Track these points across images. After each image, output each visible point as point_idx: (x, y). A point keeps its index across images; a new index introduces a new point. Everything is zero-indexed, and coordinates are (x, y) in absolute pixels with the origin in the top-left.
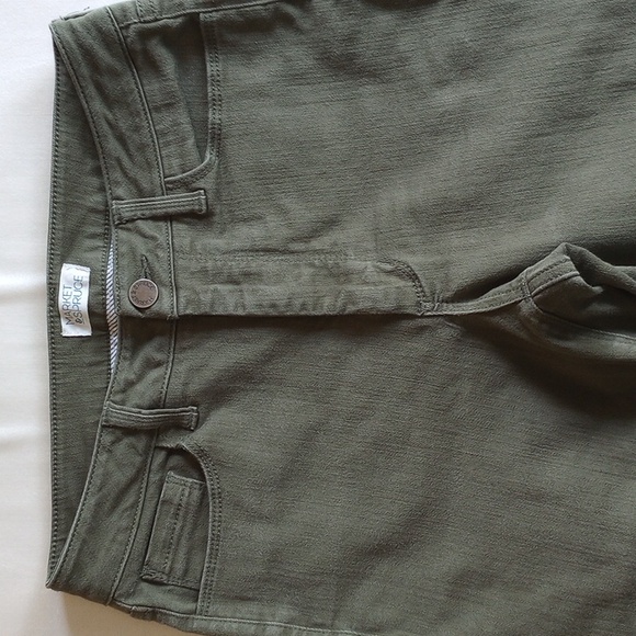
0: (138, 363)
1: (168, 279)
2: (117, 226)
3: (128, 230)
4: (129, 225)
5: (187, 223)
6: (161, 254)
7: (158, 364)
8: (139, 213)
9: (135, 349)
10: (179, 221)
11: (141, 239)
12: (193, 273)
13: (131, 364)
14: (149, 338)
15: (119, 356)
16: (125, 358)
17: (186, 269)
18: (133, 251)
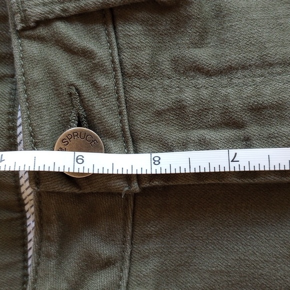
0: (72, 265)
1: (117, 126)
2: (20, 34)
3: (41, 39)
4: (42, 31)
5: (143, 22)
6: (103, 81)
7: (107, 264)
8: (57, 9)
9: (65, 240)
10: (127, 20)
11: (66, 56)
12: (159, 114)
13: (59, 263)
14: (89, 221)
15: (38, 252)
16: (48, 256)
17: (146, 105)
18: (53, 76)
